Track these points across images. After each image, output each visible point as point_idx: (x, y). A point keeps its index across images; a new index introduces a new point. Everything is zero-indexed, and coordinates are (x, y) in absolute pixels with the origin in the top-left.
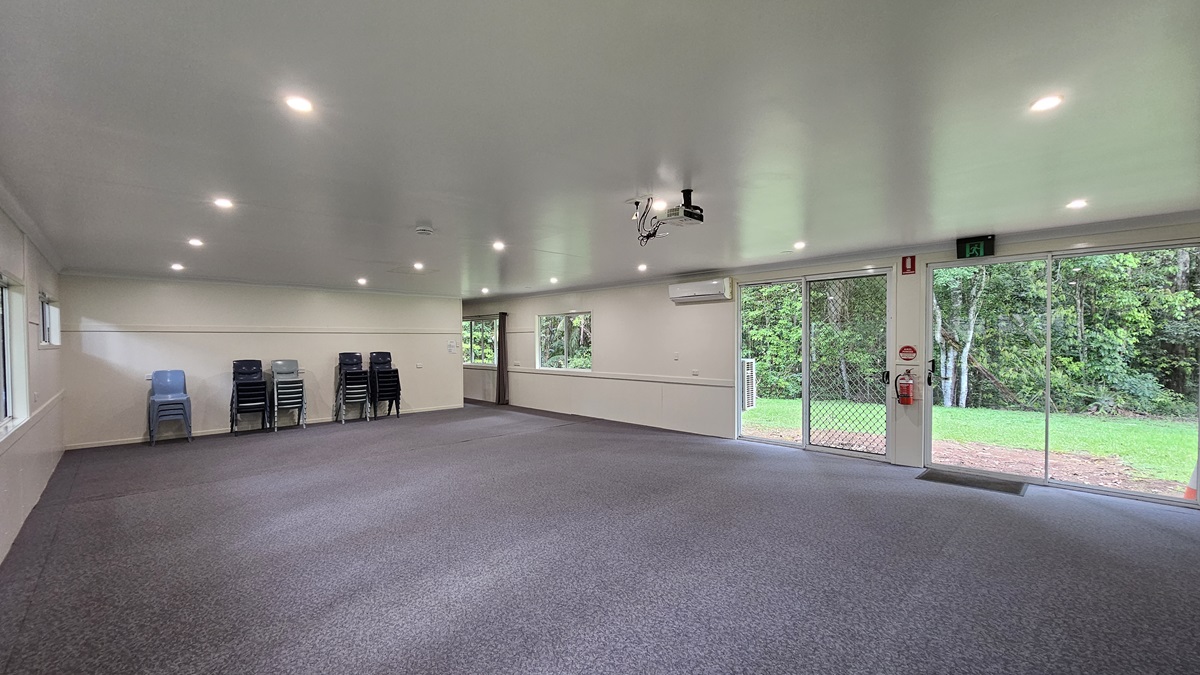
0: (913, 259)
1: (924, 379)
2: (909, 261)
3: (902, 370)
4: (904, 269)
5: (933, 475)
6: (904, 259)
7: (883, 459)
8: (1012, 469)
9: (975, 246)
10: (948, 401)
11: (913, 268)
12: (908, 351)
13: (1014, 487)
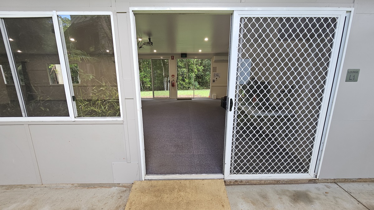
0: (173, 56)
1: (176, 81)
2: (173, 57)
3: (172, 80)
4: (172, 59)
5: (179, 99)
6: (172, 56)
7: (169, 98)
8: (190, 97)
9: (184, 55)
10: (166, 89)
11: (173, 58)
12: (173, 76)
13: (190, 99)
